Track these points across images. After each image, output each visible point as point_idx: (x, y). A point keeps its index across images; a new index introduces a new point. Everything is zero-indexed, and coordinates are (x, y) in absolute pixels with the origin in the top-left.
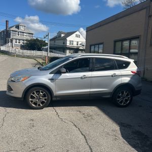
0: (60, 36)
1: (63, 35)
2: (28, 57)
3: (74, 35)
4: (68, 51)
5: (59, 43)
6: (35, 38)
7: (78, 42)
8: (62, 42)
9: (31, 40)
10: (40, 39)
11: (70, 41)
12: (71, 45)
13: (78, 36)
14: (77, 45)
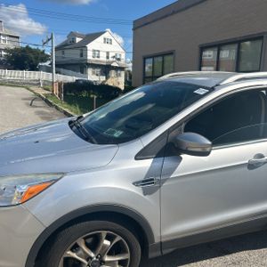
0: (74, 41)
1: (78, 40)
2: (13, 84)
3: (100, 39)
4: (90, 71)
5: (72, 55)
6: (24, 46)
7: (108, 53)
8: (78, 52)
9: (16, 49)
10: (33, 47)
11: (94, 51)
12: (97, 59)
13: (107, 41)
14: (108, 57)
